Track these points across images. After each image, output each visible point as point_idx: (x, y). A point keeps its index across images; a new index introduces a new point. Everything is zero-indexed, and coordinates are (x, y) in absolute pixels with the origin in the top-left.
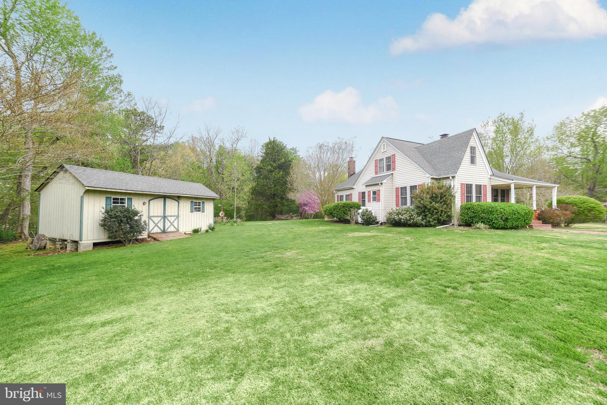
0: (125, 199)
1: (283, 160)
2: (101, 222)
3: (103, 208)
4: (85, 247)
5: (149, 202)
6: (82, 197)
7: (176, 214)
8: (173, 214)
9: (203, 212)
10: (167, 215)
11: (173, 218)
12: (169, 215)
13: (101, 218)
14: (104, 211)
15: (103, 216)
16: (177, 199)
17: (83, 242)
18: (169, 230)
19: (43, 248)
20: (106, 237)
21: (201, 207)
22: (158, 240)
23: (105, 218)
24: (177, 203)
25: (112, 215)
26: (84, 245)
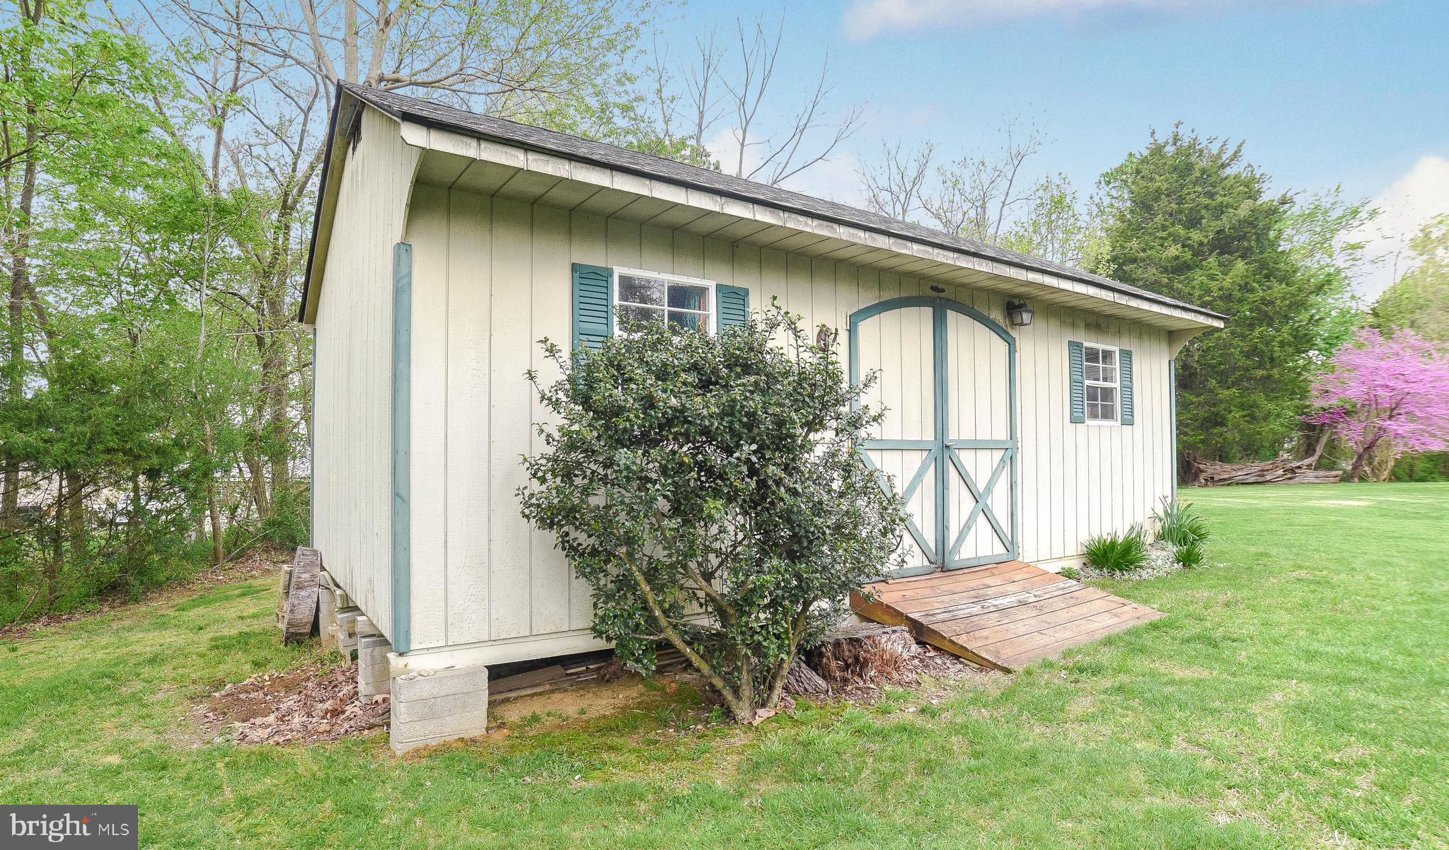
0: (702, 291)
1: (1244, 210)
2: (536, 486)
3: (552, 351)
4: (429, 710)
5: (852, 332)
6: (403, 249)
7: (1002, 434)
8: (983, 435)
9: (1128, 421)
10: (952, 435)
11: (984, 456)
12: (967, 434)
13: (542, 449)
14: (553, 373)
15: (555, 421)
16: (997, 316)
17: (416, 662)
18: (966, 552)
19: (307, 629)
20: (584, 617)
21: (1117, 385)
22: (958, 654)
23: (573, 442)
24: (1000, 346)
25: (619, 411)
26: (423, 690)
